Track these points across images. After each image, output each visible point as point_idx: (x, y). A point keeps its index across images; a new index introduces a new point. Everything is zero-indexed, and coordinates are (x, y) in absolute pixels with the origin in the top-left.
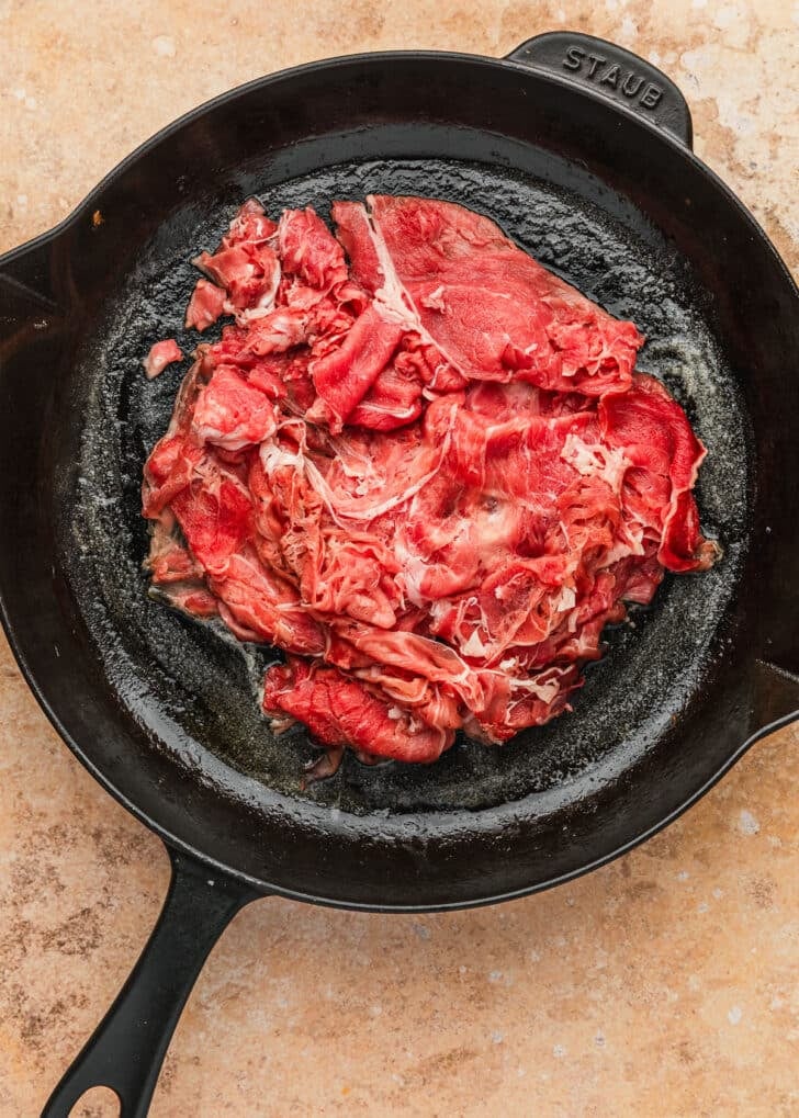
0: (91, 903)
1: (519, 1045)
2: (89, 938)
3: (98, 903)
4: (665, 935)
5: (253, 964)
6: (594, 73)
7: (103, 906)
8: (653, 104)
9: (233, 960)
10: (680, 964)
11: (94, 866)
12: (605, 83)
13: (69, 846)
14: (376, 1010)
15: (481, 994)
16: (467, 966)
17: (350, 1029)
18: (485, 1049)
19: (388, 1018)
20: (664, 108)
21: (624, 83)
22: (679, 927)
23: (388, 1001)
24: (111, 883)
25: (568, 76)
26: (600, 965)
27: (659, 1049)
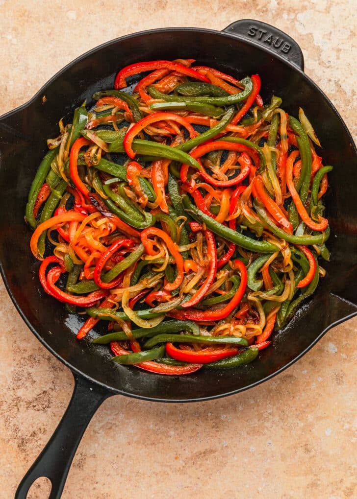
0: (47, 389)
1: (235, 447)
2: (46, 404)
3: (50, 388)
4: (297, 398)
5: (118, 414)
6: (261, 38)
7: (52, 390)
8: (287, 51)
9: (109, 412)
10: (304, 410)
11: (48, 372)
12: (266, 42)
13: (37, 363)
14: (172, 433)
15: (218, 425)
16: (212, 413)
17: (161, 441)
18: (220, 449)
19: (177, 436)
20: (291, 53)
21: (274, 42)
22: (303, 393)
23: (177, 429)
24: (56, 380)
25: (250, 39)
26: (269, 411)
27: (295, 447)
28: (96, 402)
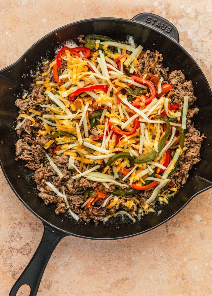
0: (29, 242)
1: (140, 276)
2: (29, 251)
3: (31, 242)
4: (178, 247)
5: (71, 257)
6: (154, 24)
8: (169, 32)
9: (66, 256)
10: (182, 255)
11: (29, 232)
12: (157, 26)
13: (23, 227)
14: (103, 268)
15: (130, 263)
16: (126, 256)
17: (97, 273)
18: (131, 277)
19: (106, 270)
20: (172, 33)
21: (161, 26)
22: (181, 245)
23: (106, 266)
24: (34, 236)
25: (147, 24)
26: (161, 255)
27: (176, 277)
28: (57, 240)
